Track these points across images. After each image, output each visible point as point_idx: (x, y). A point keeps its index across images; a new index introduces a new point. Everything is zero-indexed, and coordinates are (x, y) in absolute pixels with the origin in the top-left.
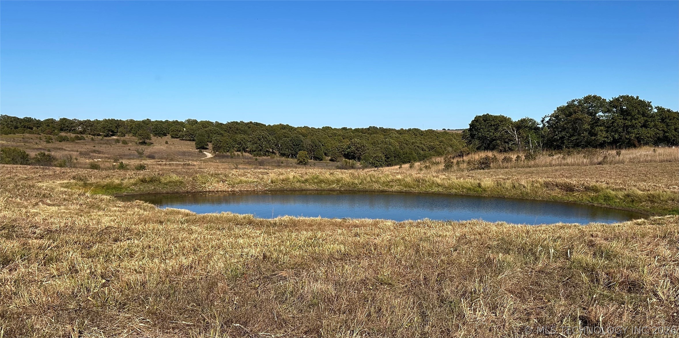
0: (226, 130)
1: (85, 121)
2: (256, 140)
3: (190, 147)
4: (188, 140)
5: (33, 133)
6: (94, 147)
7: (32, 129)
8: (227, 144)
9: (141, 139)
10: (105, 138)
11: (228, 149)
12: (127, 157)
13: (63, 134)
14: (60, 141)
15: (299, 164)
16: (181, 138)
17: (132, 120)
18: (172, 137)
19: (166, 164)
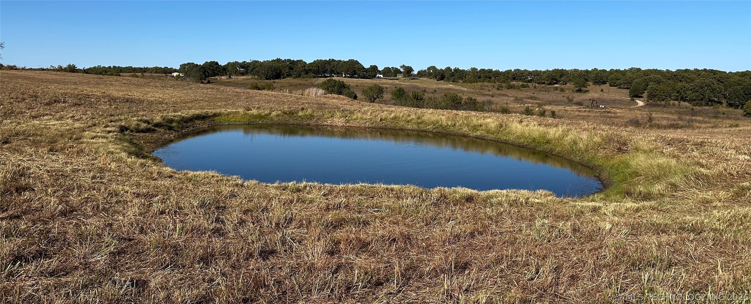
0: (670, 78)
1: (534, 71)
2: (697, 88)
3: (624, 95)
4: (625, 88)
5: (491, 82)
6: (534, 94)
7: (490, 78)
8: (664, 93)
9: (577, 87)
10: (548, 86)
11: (664, 97)
12: (556, 103)
13: (514, 83)
14: (508, 89)
15: (745, 115)
16: (619, 86)
17: (575, 69)
18: (611, 86)
19: (585, 111)
